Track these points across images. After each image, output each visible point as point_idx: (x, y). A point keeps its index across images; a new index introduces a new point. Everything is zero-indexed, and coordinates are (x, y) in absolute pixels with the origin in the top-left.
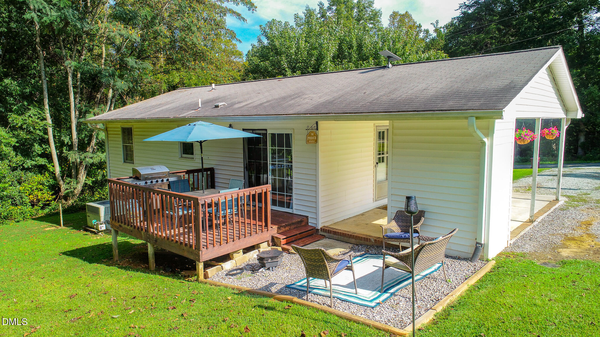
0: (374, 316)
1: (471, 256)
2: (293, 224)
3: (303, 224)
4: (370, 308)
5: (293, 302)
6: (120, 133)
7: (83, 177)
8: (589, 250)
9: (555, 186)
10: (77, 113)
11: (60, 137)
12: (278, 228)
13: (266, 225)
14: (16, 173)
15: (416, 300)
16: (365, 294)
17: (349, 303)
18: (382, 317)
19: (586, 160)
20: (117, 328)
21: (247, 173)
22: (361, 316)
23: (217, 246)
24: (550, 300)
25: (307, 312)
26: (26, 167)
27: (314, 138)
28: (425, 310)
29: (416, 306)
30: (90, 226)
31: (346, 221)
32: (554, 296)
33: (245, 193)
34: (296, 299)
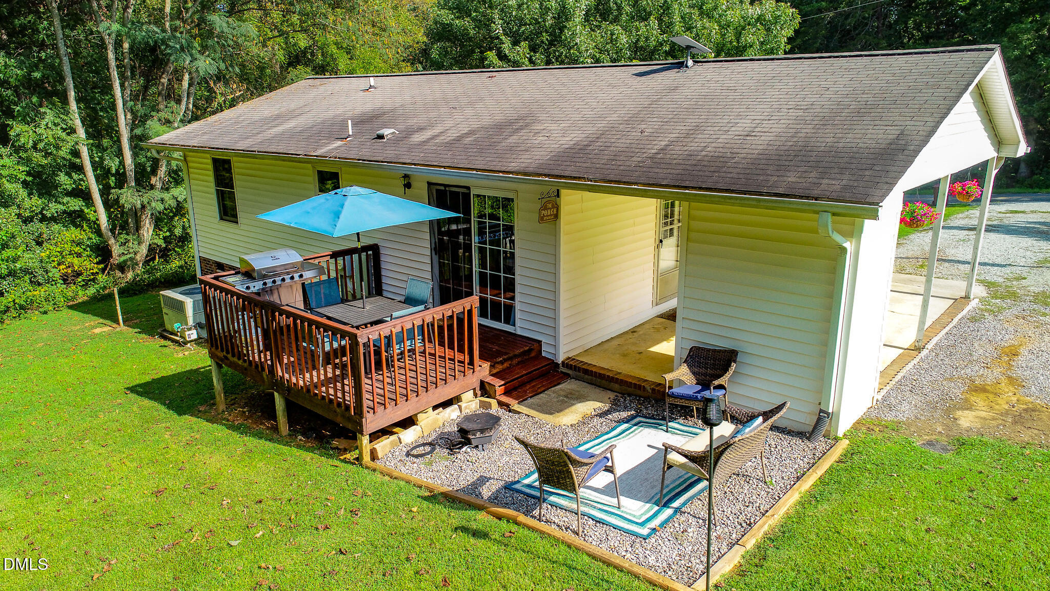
0: (646, 557)
1: (811, 429)
2: (515, 356)
3: (533, 354)
4: (641, 539)
5: (516, 523)
6: (211, 167)
7: (148, 231)
8: (1007, 413)
9: (969, 258)
10: (129, 116)
11: (102, 159)
12: (491, 366)
13: (471, 363)
14: (32, 227)
15: (714, 523)
16: (635, 508)
17: (608, 527)
18: (659, 557)
19: (1032, 187)
20: (239, 568)
21: (436, 258)
22: (626, 557)
23: (390, 406)
24: (928, 530)
25: (541, 545)
26: (49, 215)
27: (553, 211)
28: (727, 545)
29: (714, 535)
30: (170, 330)
31: (606, 346)
32: (935, 521)
33: (435, 316)
34: (522, 518)
